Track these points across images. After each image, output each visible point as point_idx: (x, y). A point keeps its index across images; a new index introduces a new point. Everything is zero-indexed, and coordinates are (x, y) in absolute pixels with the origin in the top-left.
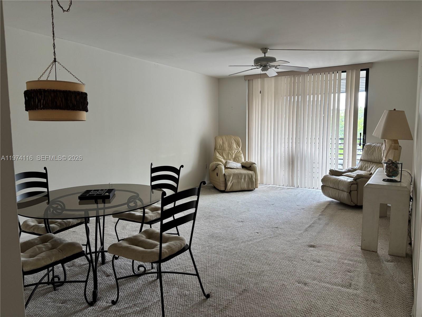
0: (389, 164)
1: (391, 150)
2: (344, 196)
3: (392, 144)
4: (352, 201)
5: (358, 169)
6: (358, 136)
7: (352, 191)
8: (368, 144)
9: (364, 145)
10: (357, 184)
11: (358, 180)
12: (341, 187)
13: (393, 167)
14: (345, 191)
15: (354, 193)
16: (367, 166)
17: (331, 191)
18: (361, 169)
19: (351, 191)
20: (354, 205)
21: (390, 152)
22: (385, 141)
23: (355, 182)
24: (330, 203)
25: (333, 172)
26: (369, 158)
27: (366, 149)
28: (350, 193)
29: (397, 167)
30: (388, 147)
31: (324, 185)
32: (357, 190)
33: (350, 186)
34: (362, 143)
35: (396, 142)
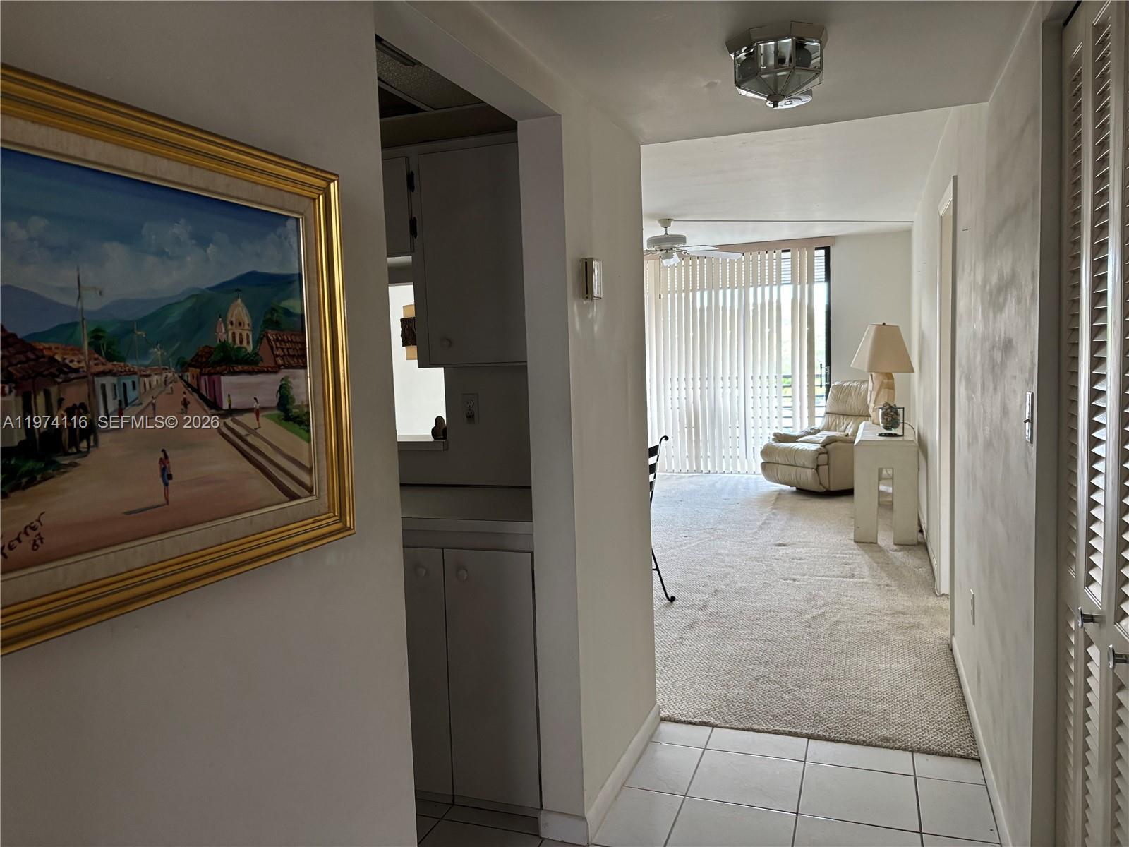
0: (887, 409)
1: (883, 390)
2: (807, 477)
3: (885, 381)
4: (820, 484)
5: (823, 430)
6: (817, 371)
7: (821, 467)
8: (836, 383)
9: (828, 387)
10: (827, 453)
11: (828, 447)
12: (800, 461)
13: (892, 413)
14: (808, 468)
15: (823, 469)
16: (839, 423)
17: (782, 471)
18: (828, 429)
19: (818, 466)
20: (825, 490)
21: (882, 393)
22: (872, 375)
23: (824, 450)
24: (780, 495)
25: (780, 438)
26: (841, 409)
27: (835, 392)
28: (816, 470)
29: (897, 413)
30: (877, 386)
31: (767, 460)
32: (828, 464)
33: (816, 457)
34: (824, 383)
35: (889, 376)
